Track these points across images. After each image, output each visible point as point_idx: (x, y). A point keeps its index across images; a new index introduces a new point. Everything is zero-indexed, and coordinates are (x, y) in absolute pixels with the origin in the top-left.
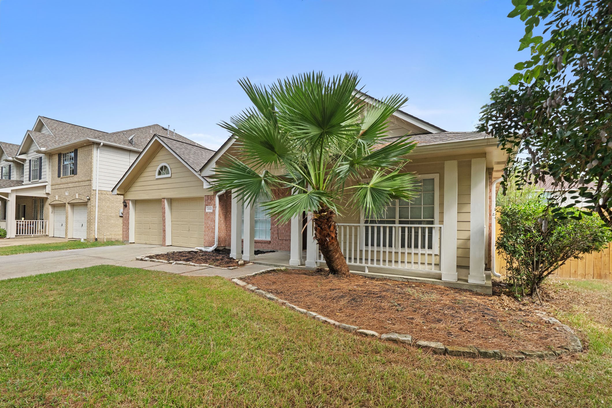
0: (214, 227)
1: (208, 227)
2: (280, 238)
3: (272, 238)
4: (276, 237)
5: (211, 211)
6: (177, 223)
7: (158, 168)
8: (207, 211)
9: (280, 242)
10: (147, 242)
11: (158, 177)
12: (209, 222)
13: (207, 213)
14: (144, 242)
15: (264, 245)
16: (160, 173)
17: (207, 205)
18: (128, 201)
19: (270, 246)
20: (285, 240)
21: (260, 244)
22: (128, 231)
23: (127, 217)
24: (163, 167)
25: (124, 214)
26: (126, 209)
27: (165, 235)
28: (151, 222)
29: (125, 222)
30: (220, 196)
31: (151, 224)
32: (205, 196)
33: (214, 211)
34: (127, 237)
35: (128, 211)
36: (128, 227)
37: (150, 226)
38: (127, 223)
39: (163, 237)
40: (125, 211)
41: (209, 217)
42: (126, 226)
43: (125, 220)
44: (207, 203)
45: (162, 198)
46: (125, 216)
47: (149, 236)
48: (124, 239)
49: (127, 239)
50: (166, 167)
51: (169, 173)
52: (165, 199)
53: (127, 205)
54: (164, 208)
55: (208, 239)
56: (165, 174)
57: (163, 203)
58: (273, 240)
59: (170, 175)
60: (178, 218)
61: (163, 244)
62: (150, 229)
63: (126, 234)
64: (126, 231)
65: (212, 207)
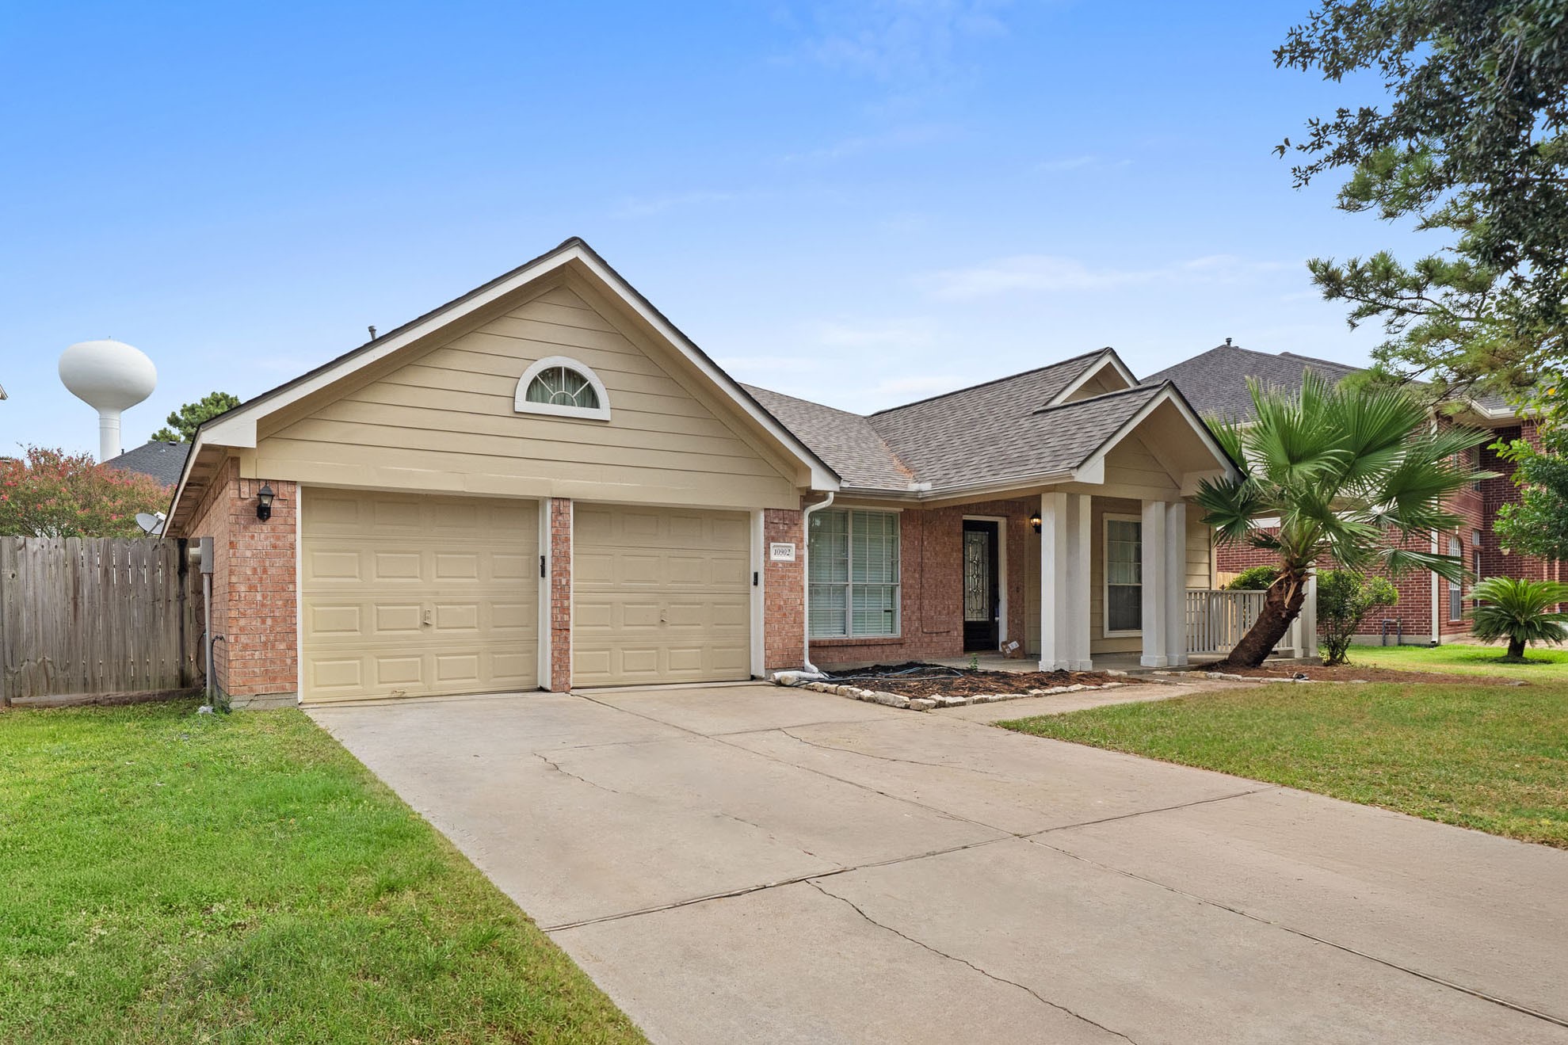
0: (802, 607)
2: (925, 630)
3: (909, 630)
4: (917, 628)
5: (792, 558)
6: (610, 597)
7: (533, 371)
8: (774, 557)
9: (926, 640)
10: (410, 689)
11: (523, 404)
12: (785, 593)
13: (775, 564)
14: (384, 689)
15: (889, 650)
17: (774, 540)
18: (285, 489)
19: (902, 651)
20: (937, 633)
21: (878, 649)
22: (282, 646)
23: (272, 571)
24: (559, 369)
25: (248, 554)
26: (266, 527)
27: (565, 647)
28: (437, 593)
29: (259, 597)
30: (812, 515)
31: (437, 604)
32: (766, 509)
33: (799, 558)
34: (275, 679)
35: (280, 543)
36: (285, 620)
37: (425, 615)
38: (280, 603)
39: (556, 654)
40: (253, 537)
41: (783, 577)
42: (269, 622)
43: (252, 588)
44: (773, 534)
45: (554, 499)
46: (253, 563)
47: (422, 661)
48: (251, 690)
49: (283, 688)
50: (575, 378)
51: (594, 403)
52: (566, 503)
53: (276, 505)
54: (563, 537)
55: (781, 646)
56: (573, 405)
57: (560, 518)
58: (909, 635)
59: (603, 413)
60: (608, 581)
61: (556, 682)
62: (427, 630)
63: (272, 662)
64: (265, 644)
65: (793, 545)
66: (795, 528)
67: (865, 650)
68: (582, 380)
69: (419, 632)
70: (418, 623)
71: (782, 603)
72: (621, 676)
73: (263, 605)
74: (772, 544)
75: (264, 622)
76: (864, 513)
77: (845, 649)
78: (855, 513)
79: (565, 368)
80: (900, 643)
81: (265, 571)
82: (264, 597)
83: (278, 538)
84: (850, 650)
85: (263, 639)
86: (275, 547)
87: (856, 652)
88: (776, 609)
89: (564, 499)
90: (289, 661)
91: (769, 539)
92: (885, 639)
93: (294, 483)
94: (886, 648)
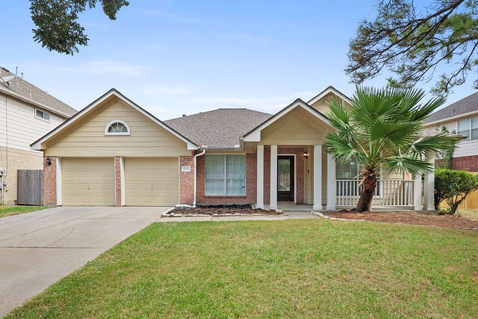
0: (192, 186)
1: (185, 185)
3: (248, 193)
4: (252, 193)
5: (189, 171)
6: (136, 182)
7: (109, 124)
8: (183, 170)
10: (85, 204)
11: (107, 133)
12: (187, 181)
13: (183, 172)
14: (80, 204)
15: (239, 200)
16: (110, 130)
17: (183, 165)
18: (54, 158)
19: (246, 200)
21: (235, 199)
22: (54, 193)
23: (51, 176)
24: (116, 123)
25: (47, 172)
26: (50, 167)
27: (120, 195)
28: (91, 181)
29: (49, 182)
30: (197, 157)
31: (92, 184)
32: (180, 156)
33: (192, 171)
34: (52, 200)
35: (53, 170)
36: (54, 187)
37: (89, 186)
38: (53, 183)
39: (117, 197)
40: (48, 169)
41: (186, 176)
42: (51, 187)
43: (48, 180)
44: (183, 163)
45: (116, 157)
46: (48, 175)
47: (88, 197)
48: (47, 202)
49: (54, 202)
50: (120, 124)
51: (126, 131)
52: (119, 158)
53: (52, 162)
54: (118, 167)
55: (185, 197)
56: (120, 132)
57: (117, 162)
58: (248, 195)
59: (128, 133)
60: (136, 178)
61: (118, 204)
62: (89, 190)
63: (52, 196)
64: (50, 192)
65: (190, 167)
66: (191, 162)
67: (230, 199)
68: (123, 125)
69: (87, 191)
70: (87, 188)
71: (186, 184)
72: (140, 203)
73: (50, 184)
74: (182, 167)
75: (50, 188)
76: (231, 155)
77: (221, 199)
78: (227, 156)
79: (118, 123)
80: (245, 198)
81: (50, 176)
82: (50, 182)
83: (53, 169)
84: (223, 199)
85: (50, 191)
86: (52, 171)
87: (226, 200)
88: (183, 186)
89: (118, 157)
90: (55, 196)
91: (181, 165)
92: (237, 196)
93: (56, 157)
94: (238, 199)
